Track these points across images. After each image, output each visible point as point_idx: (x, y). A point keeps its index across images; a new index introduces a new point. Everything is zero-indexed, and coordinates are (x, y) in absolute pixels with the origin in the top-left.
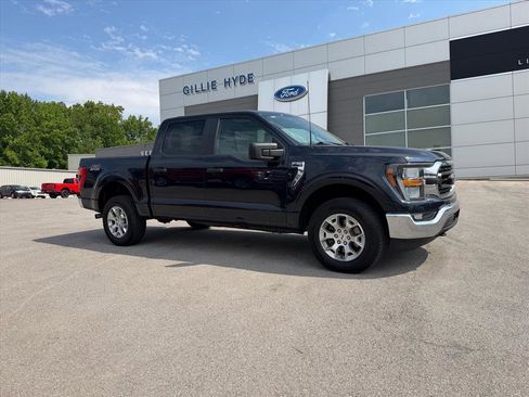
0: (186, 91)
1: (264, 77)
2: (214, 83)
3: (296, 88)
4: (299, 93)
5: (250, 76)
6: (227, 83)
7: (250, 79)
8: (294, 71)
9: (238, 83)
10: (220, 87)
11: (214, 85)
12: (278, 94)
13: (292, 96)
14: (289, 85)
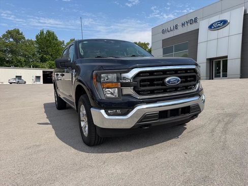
0: (163, 32)
1: (203, 18)
2: (176, 26)
3: (221, 21)
4: (224, 24)
5: (196, 19)
6: (183, 25)
7: (196, 20)
8: (222, 12)
9: (189, 24)
10: (180, 27)
11: (176, 27)
12: (211, 27)
13: (219, 26)
14: (218, 20)
